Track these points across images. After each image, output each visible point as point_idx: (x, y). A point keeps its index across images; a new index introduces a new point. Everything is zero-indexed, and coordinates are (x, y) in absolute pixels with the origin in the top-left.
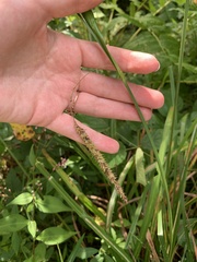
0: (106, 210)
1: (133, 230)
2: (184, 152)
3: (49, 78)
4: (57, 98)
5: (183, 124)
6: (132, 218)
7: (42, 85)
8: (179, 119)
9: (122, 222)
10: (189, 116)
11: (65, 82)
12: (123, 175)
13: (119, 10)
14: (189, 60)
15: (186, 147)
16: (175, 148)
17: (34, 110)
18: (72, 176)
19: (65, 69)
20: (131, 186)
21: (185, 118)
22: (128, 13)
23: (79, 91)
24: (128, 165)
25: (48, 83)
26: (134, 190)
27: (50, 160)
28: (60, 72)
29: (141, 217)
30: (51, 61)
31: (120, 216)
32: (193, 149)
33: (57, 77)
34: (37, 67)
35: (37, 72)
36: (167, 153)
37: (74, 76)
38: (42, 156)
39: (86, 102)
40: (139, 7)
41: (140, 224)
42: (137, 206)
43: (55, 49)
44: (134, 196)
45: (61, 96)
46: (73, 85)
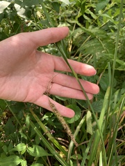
0: (67, 148)
1: (84, 162)
2: (116, 114)
3: (36, 76)
4: (40, 87)
5: (116, 96)
6: (83, 154)
7: (32, 80)
8: (114, 92)
9: (77, 157)
10: (120, 91)
11: (45, 78)
12: (78, 127)
13: (79, 24)
14: (121, 56)
15: (117, 111)
16: (110, 111)
17: (27, 93)
18: (47, 125)
19: (45, 72)
20: (83, 134)
21: (117, 92)
22: (84, 26)
23: (52, 83)
24: (82, 121)
25: (36, 79)
26: (85, 136)
27: (34, 115)
28: (42, 73)
29: (88, 154)
30: (38, 67)
31: (76, 152)
32: (122, 112)
33: (41, 76)
34: (30, 70)
35: (30, 73)
36: (106, 114)
37: (50, 75)
38: (30, 112)
39: (56, 89)
40: (92, 23)
41: (88, 158)
42: (86, 146)
43: (40, 61)
44: (85, 140)
45: (42, 86)
46: (49, 80)
